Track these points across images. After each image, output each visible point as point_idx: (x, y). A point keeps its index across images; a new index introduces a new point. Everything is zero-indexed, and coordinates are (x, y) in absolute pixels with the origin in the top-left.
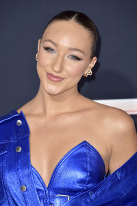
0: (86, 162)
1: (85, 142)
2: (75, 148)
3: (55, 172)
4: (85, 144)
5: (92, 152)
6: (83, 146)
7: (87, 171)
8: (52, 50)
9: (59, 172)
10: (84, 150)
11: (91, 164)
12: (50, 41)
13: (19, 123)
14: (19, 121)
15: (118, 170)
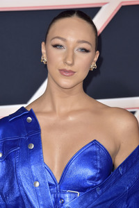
0: (96, 160)
1: (95, 140)
2: (85, 146)
3: (66, 168)
4: (95, 143)
5: (102, 151)
6: (93, 145)
7: (97, 169)
8: (61, 46)
9: (70, 168)
10: (94, 148)
11: (101, 161)
12: (58, 38)
13: (29, 120)
14: (29, 118)
15: (120, 166)
